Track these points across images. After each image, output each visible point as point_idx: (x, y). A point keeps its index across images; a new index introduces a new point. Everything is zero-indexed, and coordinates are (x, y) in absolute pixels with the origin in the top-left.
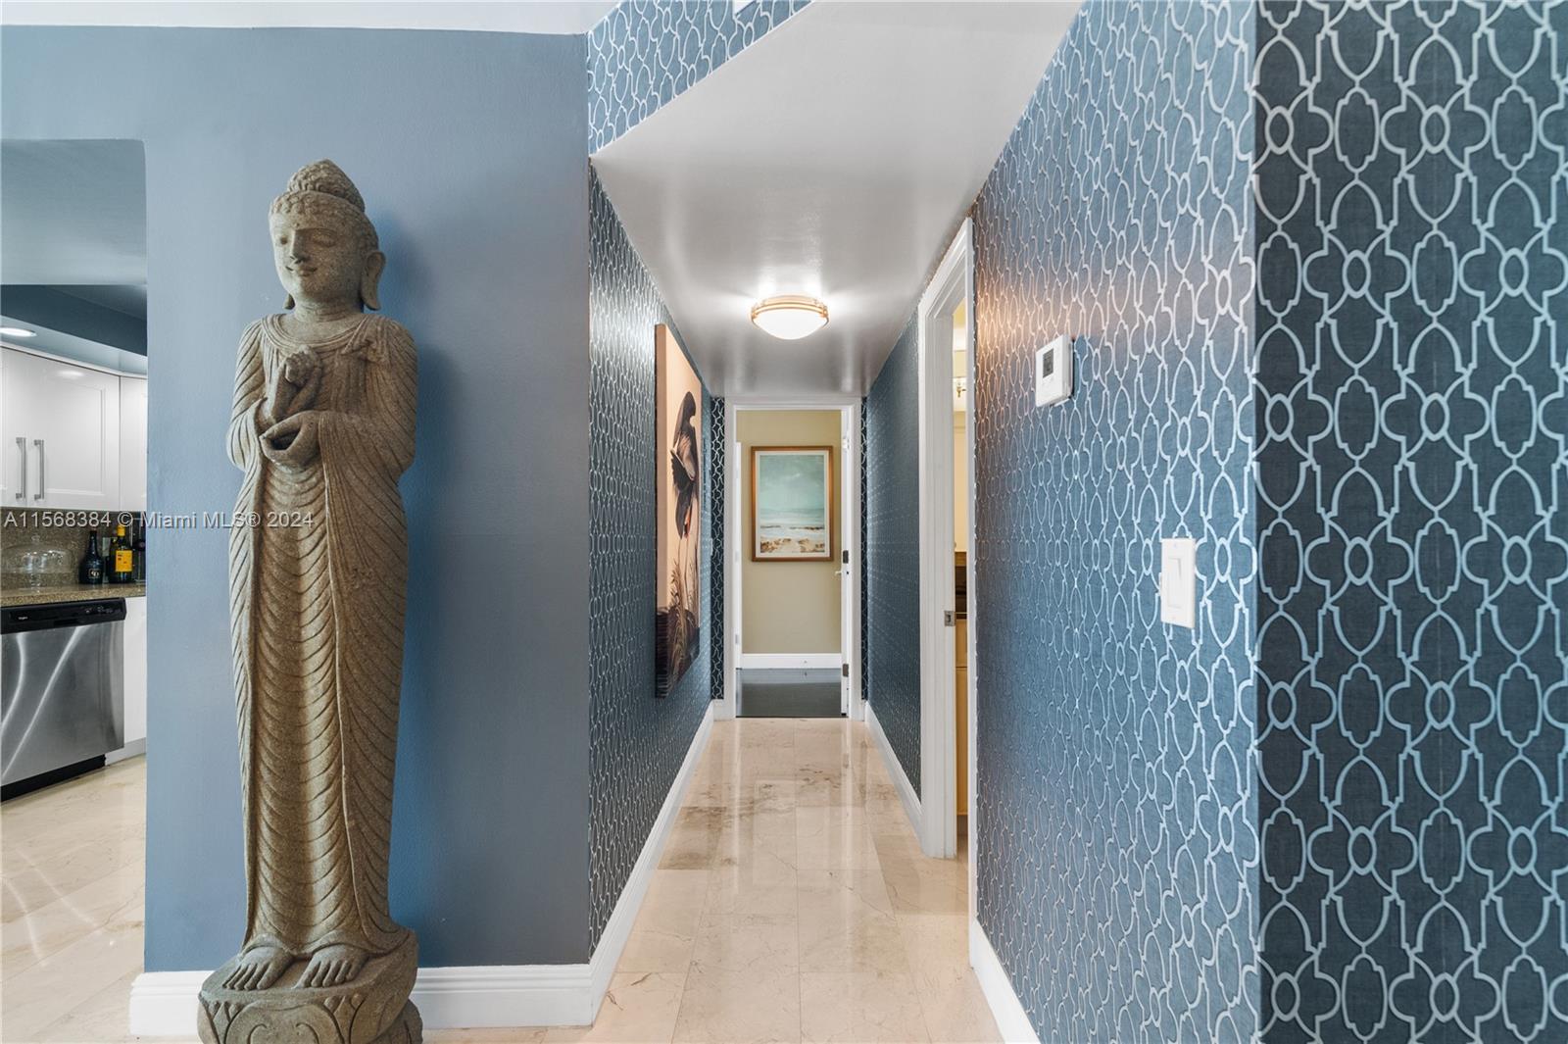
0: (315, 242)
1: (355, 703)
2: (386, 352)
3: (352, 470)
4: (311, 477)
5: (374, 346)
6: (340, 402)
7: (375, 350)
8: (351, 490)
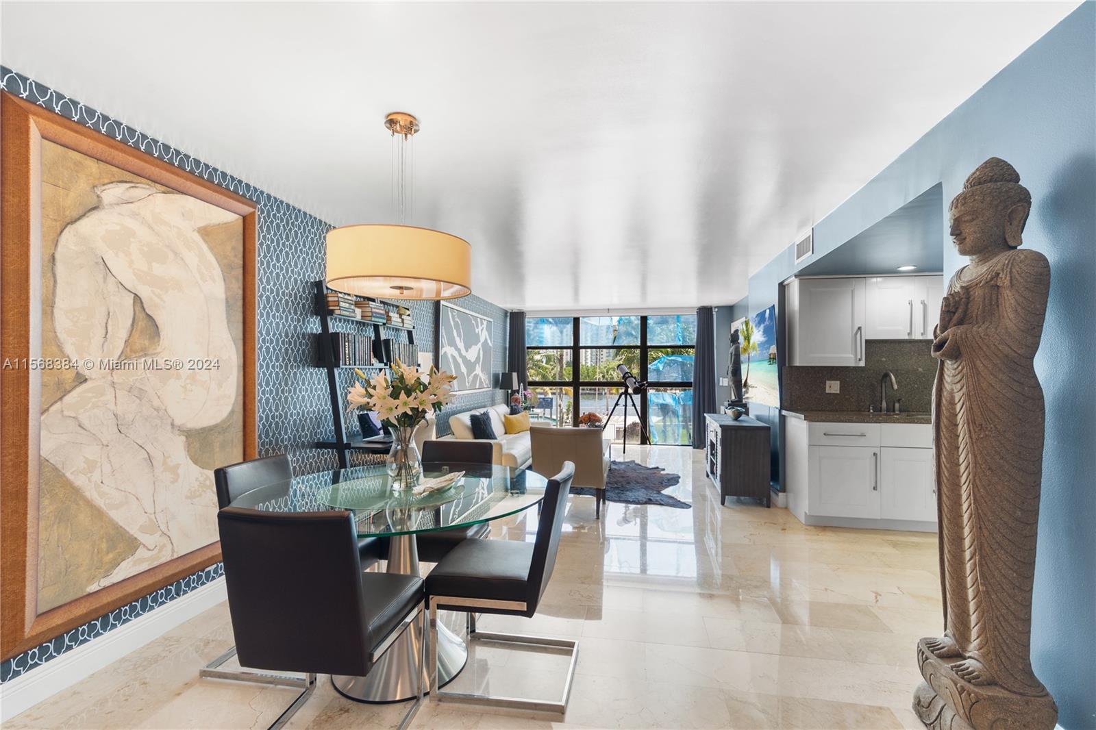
0: (965, 221)
1: (982, 511)
2: (1008, 278)
3: (980, 360)
4: (959, 366)
5: (1001, 275)
6: (979, 317)
7: (1001, 278)
8: (978, 373)
